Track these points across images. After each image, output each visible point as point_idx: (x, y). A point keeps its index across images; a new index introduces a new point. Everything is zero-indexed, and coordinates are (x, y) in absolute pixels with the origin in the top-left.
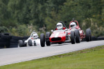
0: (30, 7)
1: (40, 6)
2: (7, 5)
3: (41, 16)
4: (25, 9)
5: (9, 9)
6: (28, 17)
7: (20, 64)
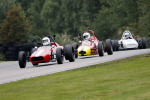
0: (64, 16)
1: (74, 15)
2: (39, 12)
3: (75, 24)
4: (58, 17)
5: (42, 18)
6: (61, 25)
7: (54, 74)
